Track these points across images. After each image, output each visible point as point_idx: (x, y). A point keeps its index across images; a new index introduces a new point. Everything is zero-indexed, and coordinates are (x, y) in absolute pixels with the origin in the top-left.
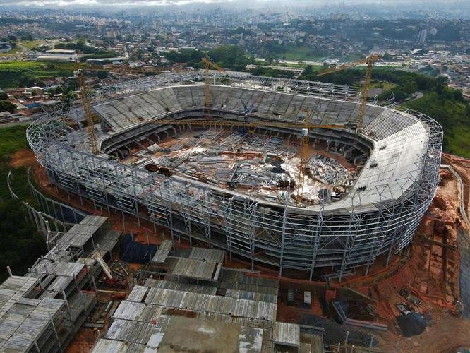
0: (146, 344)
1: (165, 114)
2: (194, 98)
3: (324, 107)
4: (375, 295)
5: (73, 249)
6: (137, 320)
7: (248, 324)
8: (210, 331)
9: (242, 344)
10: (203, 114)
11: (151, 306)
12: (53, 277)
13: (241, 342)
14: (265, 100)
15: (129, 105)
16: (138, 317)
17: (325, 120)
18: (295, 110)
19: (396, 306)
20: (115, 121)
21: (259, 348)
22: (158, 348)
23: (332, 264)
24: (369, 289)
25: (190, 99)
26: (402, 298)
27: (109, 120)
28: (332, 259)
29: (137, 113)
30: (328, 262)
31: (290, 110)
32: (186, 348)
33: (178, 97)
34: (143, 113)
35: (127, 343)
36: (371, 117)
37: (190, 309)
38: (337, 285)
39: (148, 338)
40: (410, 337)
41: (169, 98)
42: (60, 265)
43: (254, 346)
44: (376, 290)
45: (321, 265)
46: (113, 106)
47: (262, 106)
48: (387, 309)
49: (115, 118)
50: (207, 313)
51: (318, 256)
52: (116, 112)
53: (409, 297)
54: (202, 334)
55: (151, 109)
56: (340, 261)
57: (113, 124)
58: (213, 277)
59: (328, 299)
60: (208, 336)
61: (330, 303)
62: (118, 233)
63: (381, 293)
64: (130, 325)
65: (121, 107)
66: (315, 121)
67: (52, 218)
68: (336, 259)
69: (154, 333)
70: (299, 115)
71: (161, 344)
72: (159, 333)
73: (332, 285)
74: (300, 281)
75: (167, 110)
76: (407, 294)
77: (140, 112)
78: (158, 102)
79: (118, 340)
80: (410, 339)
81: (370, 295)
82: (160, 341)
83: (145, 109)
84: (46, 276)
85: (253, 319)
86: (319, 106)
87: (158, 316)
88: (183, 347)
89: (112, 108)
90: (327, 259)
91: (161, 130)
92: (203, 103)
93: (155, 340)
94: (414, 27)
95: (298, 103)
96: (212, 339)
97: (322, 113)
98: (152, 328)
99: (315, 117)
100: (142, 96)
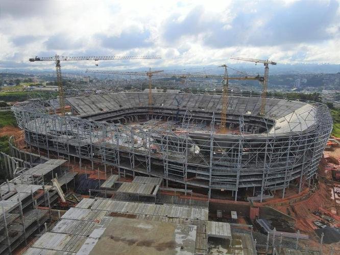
0: (88, 236)
1: (118, 108)
2: (140, 100)
3: (235, 101)
4: (293, 214)
5: (35, 177)
6: (82, 220)
7: (183, 222)
8: (149, 227)
9: (177, 236)
10: (147, 110)
11: (96, 211)
12: (14, 193)
13: (177, 235)
14: (192, 100)
15: (93, 100)
16: (83, 218)
17: (237, 109)
18: (214, 104)
19: (313, 222)
20: (81, 109)
21: (194, 239)
22: (100, 238)
23: (254, 185)
24: (287, 209)
25: (137, 101)
26: (317, 217)
27: (77, 108)
28: (253, 179)
29: (98, 105)
30: (250, 182)
31: (211, 105)
32: (125, 238)
33: (129, 99)
34: (103, 106)
35: (70, 235)
36: (270, 106)
37: (131, 212)
38: (259, 204)
39: (91, 232)
40: (329, 244)
41: (122, 99)
42: (21, 186)
43: (189, 237)
44: (293, 210)
45: (244, 186)
46: (81, 100)
47: (190, 103)
48: (305, 224)
49: (81, 107)
50: (146, 215)
51: (241, 177)
52: (83, 103)
53: (323, 216)
54: (141, 229)
55: (109, 104)
56: (260, 182)
57: (80, 110)
58: (152, 193)
59: (252, 216)
60: (146, 230)
61: (255, 220)
62: (75, 174)
63: (298, 212)
64: (75, 223)
65: (87, 101)
66: (229, 110)
67: (22, 161)
68: (256, 179)
69: (97, 228)
70: (218, 107)
71: (102, 236)
72: (101, 228)
73: (255, 204)
74: (227, 202)
75: (121, 106)
76: (320, 214)
77: (100, 105)
78: (114, 101)
79: (63, 233)
80: (330, 245)
81: (289, 214)
82: (102, 233)
83: (104, 104)
84: (8, 193)
85: (187, 219)
86: (231, 101)
87: (102, 216)
88: (122, 238)
89: (80, 101)
90: (249, 180)
91: (116, 119)
92: (147, 103)
93: (98, 233)
94: (291, 79)
95: (216, 100)
96: (150, 232)
97: (234, 106)
98: (96, 225)
99: (229, 108)
100: (103, 96)
